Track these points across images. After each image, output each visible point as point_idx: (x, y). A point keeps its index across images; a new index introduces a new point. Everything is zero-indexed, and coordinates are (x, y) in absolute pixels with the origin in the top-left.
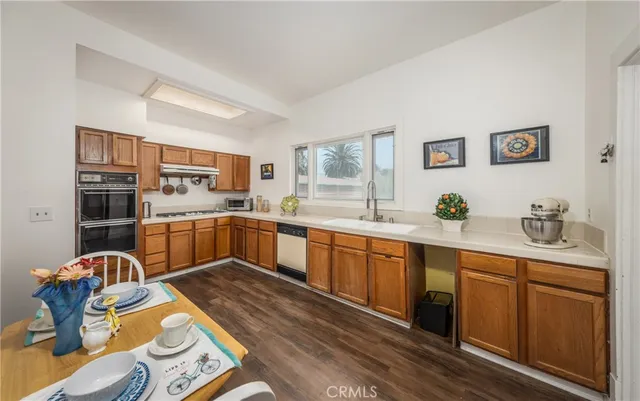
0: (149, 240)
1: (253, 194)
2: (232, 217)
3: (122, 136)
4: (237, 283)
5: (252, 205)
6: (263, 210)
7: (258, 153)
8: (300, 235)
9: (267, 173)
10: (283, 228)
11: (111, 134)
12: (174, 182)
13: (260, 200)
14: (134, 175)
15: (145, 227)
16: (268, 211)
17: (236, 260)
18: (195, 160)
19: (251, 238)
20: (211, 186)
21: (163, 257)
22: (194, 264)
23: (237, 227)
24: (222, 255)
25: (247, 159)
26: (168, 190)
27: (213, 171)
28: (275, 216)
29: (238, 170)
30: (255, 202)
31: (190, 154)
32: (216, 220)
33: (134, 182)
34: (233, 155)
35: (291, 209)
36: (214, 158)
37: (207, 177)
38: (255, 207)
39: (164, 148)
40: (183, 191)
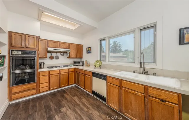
0: (41, 78)
1: (84, 59)
2: (75, 68)
3: (30, 36)
4: (75, 98)
5: (83, 63)
6: (87, 66)
7: (86, 43)
8: (103, 79)
9: (89, 51)
10: (95, 74)
11: (25, 35)
12: (54, 55)
13: (86, 62)
14: (35, 52)
15: (39, 73)
16: (89, 66)
17: (77, 85)
18: (61, 46)
19: (82, 77)
20: (68, 56)
21: (47, 84)
22: (60, 87)
23: (77, 73)
24: (71, 83)
25: (81, 46)
26: (51, 58)
27: (68, 50)
28: (92, 69)
29: (78, 50)
30: (84, 62)
31: (59, 44)
32: (69, 69)
33: (35, 54)
34: (76, 44)
35: (98, 66)
36: (69, 45)
37: (66, 53)
38: (84, 64)
39: (49, 41)
40: (57, 58)
